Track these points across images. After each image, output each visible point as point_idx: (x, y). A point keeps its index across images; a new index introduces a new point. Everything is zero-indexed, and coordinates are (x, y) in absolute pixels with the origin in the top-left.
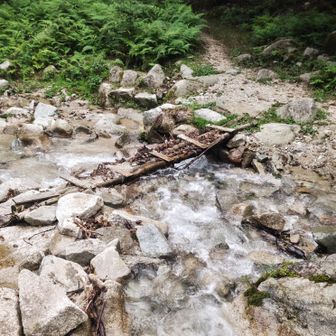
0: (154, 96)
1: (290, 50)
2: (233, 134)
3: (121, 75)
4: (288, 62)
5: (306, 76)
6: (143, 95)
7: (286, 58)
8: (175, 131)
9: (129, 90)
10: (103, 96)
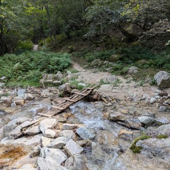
0: (60, 82)
1: (100, 62)
2: (93, 90)
3: (47, 76)
4: (100, 66)
5: (108, 69)
6: (56, 82)
7: (99, 65)
8: (72, 92)
9: (51, 81)
10: (41, 84)
